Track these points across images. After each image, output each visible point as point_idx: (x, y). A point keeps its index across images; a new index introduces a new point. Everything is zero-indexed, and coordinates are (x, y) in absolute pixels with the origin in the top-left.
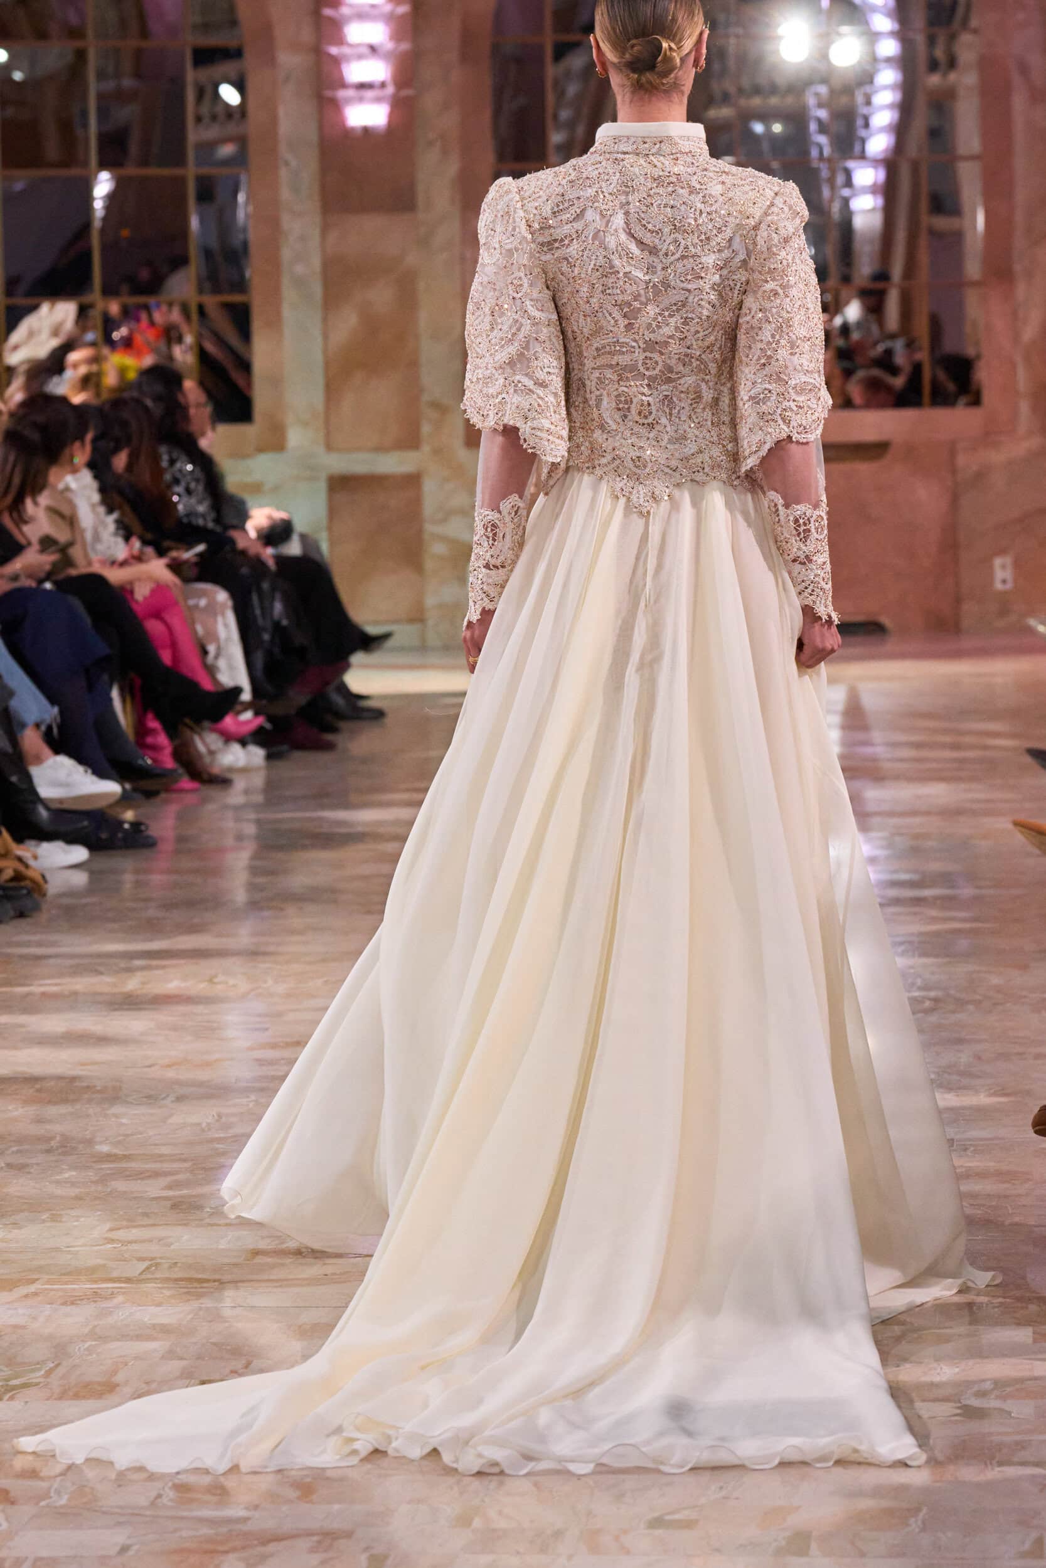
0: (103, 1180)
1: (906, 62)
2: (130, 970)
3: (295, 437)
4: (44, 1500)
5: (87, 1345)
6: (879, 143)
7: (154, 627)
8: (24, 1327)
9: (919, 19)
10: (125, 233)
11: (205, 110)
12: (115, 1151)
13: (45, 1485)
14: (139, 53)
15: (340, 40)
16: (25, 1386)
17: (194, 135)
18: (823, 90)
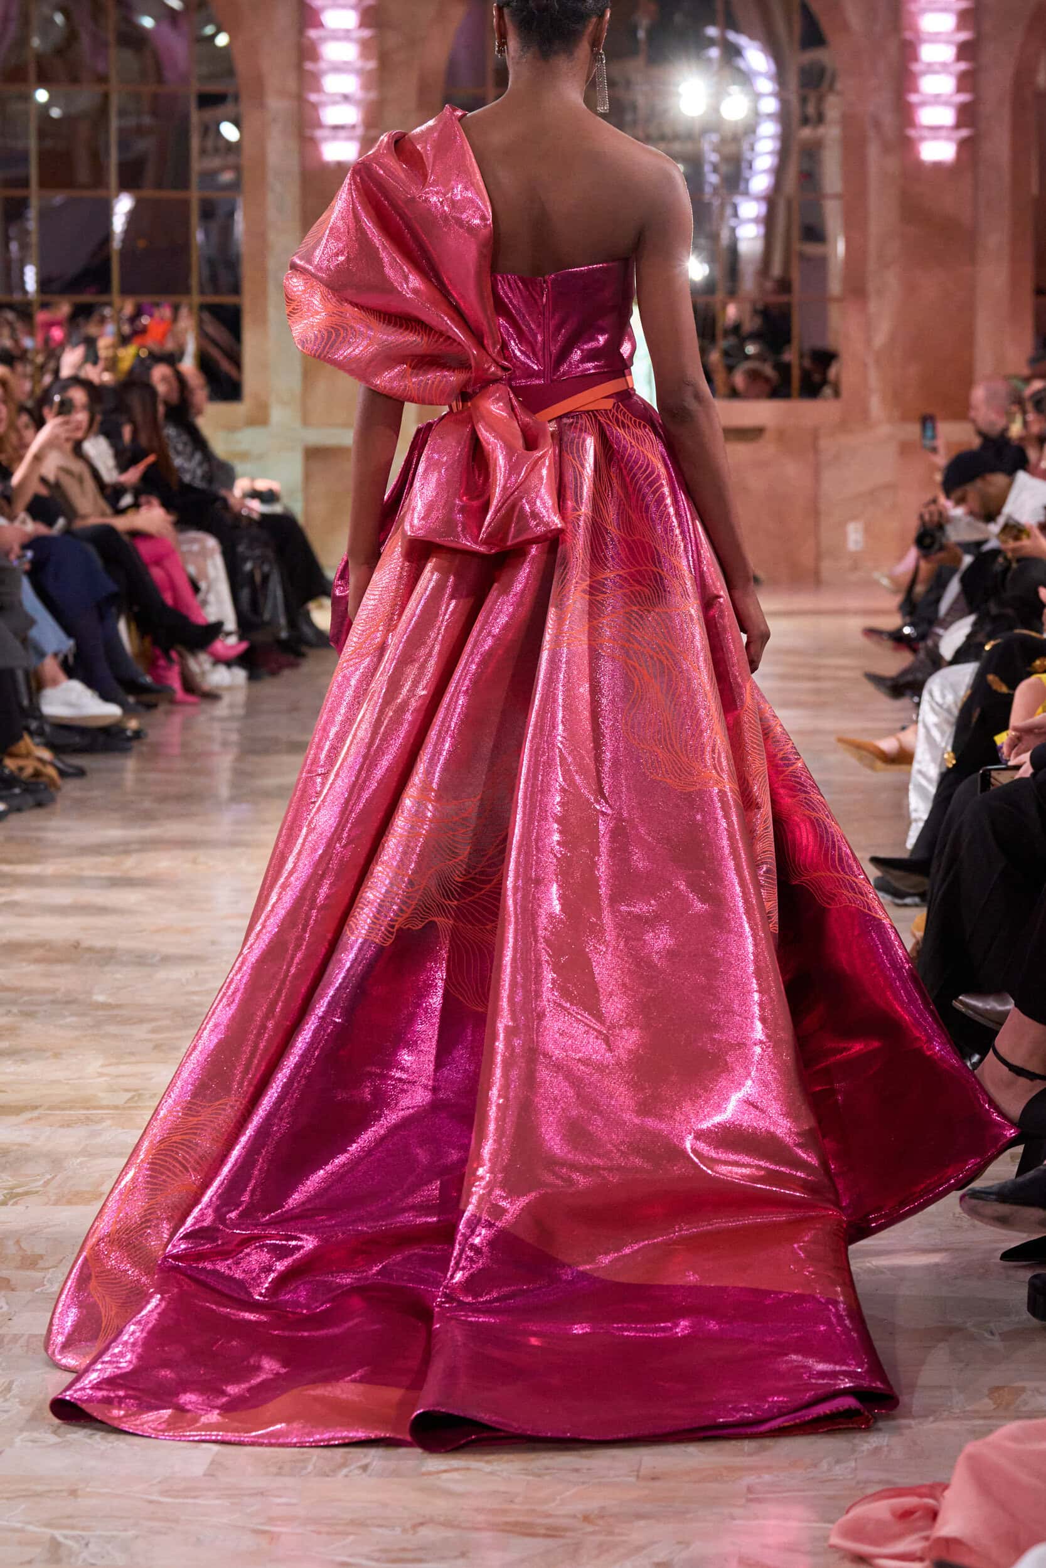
0: (98, 1024)
1: (783, 117)
2: (127, 852)
3: (277, 414)
4: (39, 1287)
5: (78, 1161)
6: (760, 183)
7: (156, 573)
8: (27, 1145)
9: (793, 81)
10: (141, 244)
11: (210, 144)
12: (110, 1001)
13: (40, 1275)
14: (155, 97)
15: (318, 89)
16: (27, 1193)
17: (197, 165)
18: (715, 138)
